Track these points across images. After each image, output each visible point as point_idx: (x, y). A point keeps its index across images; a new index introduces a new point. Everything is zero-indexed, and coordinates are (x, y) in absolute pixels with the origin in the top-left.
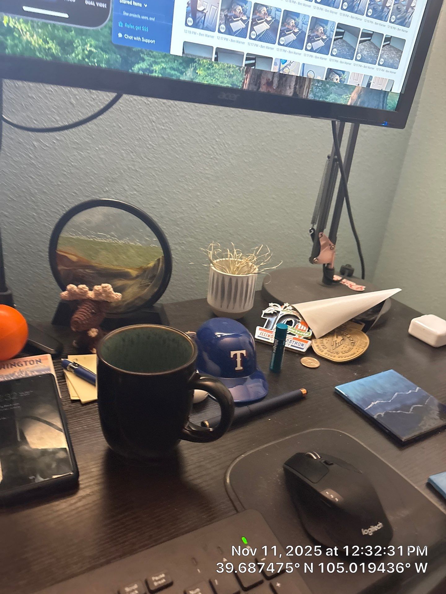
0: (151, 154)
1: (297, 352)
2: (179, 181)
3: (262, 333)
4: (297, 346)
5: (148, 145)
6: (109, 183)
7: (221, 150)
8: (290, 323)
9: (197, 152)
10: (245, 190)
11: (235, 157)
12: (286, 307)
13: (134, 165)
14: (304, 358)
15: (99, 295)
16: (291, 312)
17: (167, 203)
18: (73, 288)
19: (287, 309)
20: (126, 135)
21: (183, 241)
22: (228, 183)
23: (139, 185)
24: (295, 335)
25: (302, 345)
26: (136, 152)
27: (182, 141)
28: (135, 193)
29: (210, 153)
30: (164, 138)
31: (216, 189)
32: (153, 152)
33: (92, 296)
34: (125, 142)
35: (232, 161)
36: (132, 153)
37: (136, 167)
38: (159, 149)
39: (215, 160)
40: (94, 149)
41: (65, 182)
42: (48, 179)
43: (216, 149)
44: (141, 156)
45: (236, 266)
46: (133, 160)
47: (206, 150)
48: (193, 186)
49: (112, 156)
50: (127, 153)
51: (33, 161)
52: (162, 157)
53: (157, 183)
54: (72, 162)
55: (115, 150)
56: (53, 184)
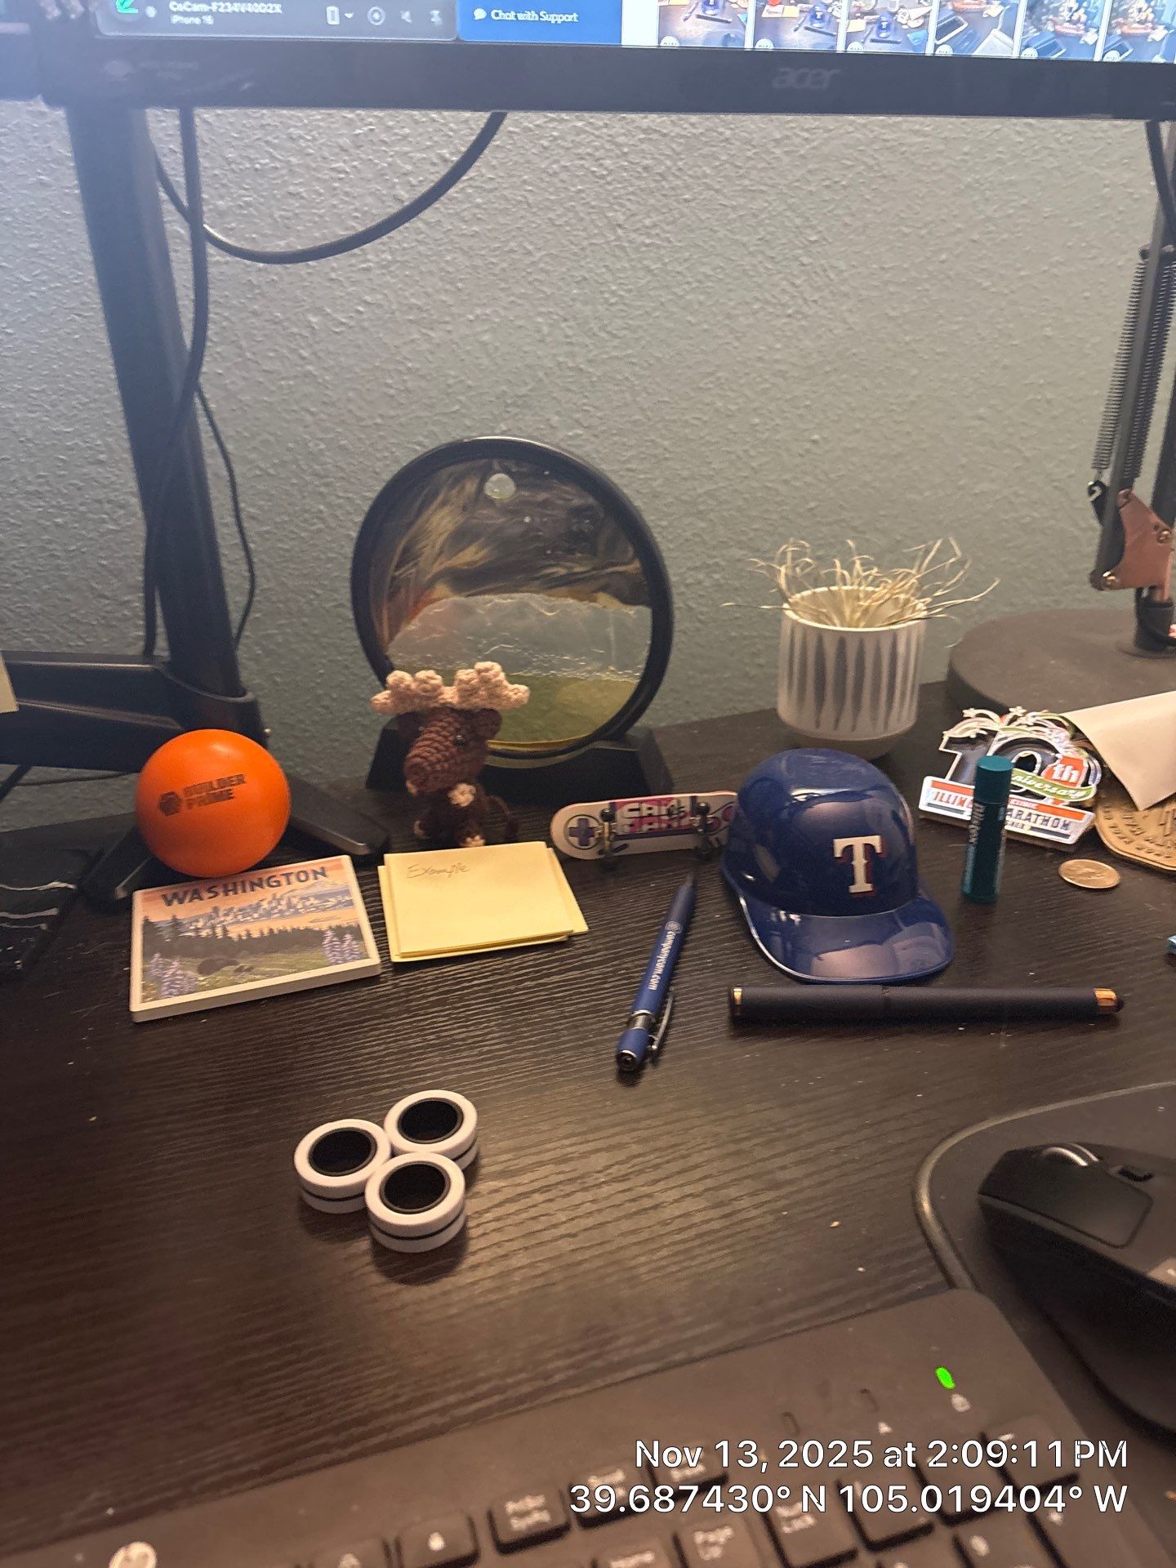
0: (618, 320)
1: (1049, 846)
2: (701, 388)
3: (940, 795)
4: (1049, 828)
5: (606, 295)
6: (509, 409)
7: (819, 289)
8: (1027, 764)
9: (747, 303)
10: (892, 401)
11: (860, 306)
12: (1015, 719)
13: (572, 355)
14: (1071, 864)
15: (471, 695)
16: (1030, 732)
17: (667, 456)
18: (402, 680)
19: (1020, 725)
20: (547, 272)
21: (717, 560)
22: (840, 384)
23: (585, 408)
24: (1043, 798)
25: (1066, 826)
26: (575, 319)
27: (704, 273)
28: (579, 432)
29: (784, 301)
30: (649, 271)
31: (808, 403)
32: (624, 314)
33: (452, 698)
34: (543, 292)
35: (851, 320)
36: (566, 320)
37: (579, 360)
38: (639, 303)
39: (798, 320)
40: (462, 319)
41: (393, 417)
42: (350, 411)
43: (801, 289)
44: (591, 329)
45: (861, 606)
46: (569, 340)
47: (774, 293)
48: (740, 401)
49: (511, 334)
50: (552, 322)
51: (310, 368)
52: (650, 325)
53: (638, 399)
54: (410, 360)
55: (517, 317)
56: (363, 423)
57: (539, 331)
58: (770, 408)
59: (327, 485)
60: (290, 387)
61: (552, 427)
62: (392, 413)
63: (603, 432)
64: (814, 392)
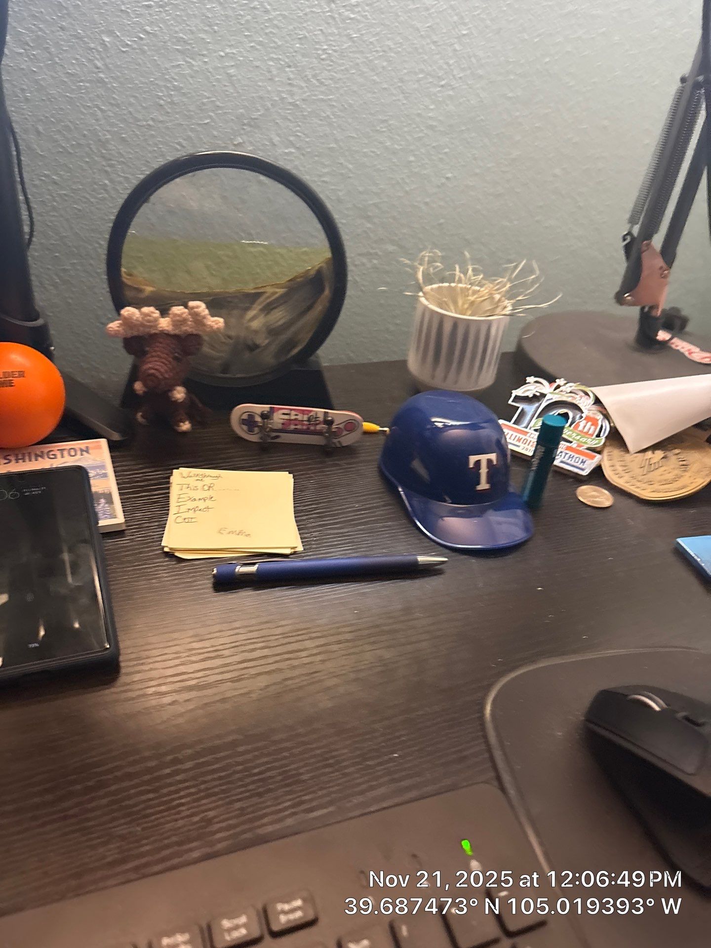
2: (378, 130)
4: (572, 463)
5: (320, 52)
6: (245, 127)
7: (463, 70)
8: (564, 417)
9: (416, 74)
11: (489, 86)
12: (558, 387)
13: (292, 94)
14: (584, 487)
15: (182, 325)
16: (567, 397)
17: (350, 175)
18: (131, 313)
19: (561, 391)
20: (279, 28)
21: (377, 251)
22: (469, 140)
23: (298, 134)
24: (571, 442)
26: (296, 66)
28: (293, 150)
29: (440, 75)
30: (351, 38)
31: (447, 150)
32: (330, 68)
33: (167, 327)
34: (276, 43)
35: (481, 96)
36: (289, 66)
37: (297, 98)
38: (342, 61)
39: (448, 90)
40: (216, 55)
41: (161, 122)
42: (130, 113)
43: (452, 67)
44: (306, 76)
45: (469, 300)
46: (290, 82)
47: (434, 68)
48: (403, 143)
49: (250, 72)
50: (280, 66)
51: (102, 75)
52: (348, 79)
53: (334, 132)
54: (176, 80)
55: (255, 59)
56: (138, 123)
57: (270, 72)
58: (423, 151)
59: (111, 166)
60: (86, 88)
61: (275, 145)
62: (161, 119)
63: (309, 152)
64: (452, 143)
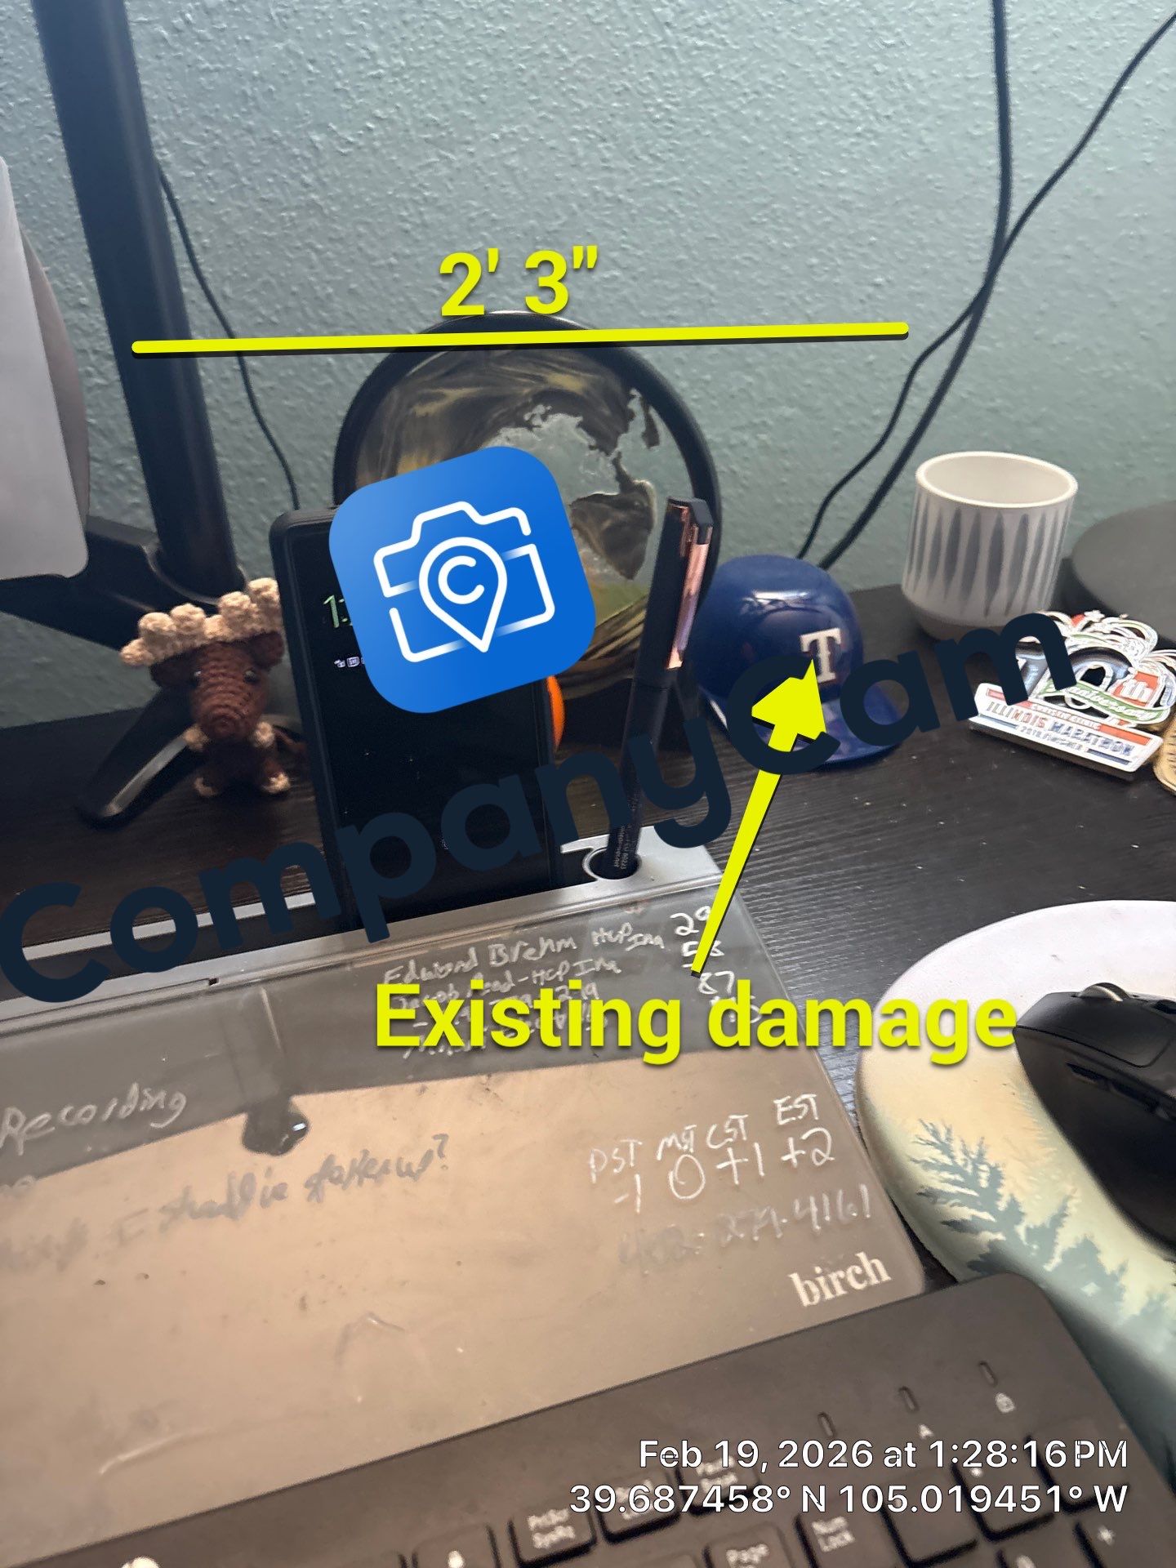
0: (662, 140)
2: (753, 223)
5: (651, 110)
7: (893, 103)
9: (812, 120)
10: (969, 236)
11: (939, 123)
13: (610, 183)
15: (245, 622)
20: (583, 81)
21: (766, 419)
22: (910, 216)
23: (624, 246)
26: (614, 138)
28: (617, 273)
29: (853, 117)
30: (700, 79)
31: (873, 239)
32: (669, 133)
33: (221, 630)
34: (579, 106)
35: (928, 139)
36: (604, 140)
37: (618, 188)
38: (688, 119)
39: (869, 140)
40: (486, 139)
41: (407, 257)
42: (360, 249)
43: (874, 102)
44: (632, 151)
46: (606, 165)
47: (842, 107)
48: (796, 237)
49: (541, 158)
50: (587, 142)
51: (314, 196)
52: (698, 145)
53: (683, 235)
54: (425, 188)
55: (549, 137)
56: (374, 264)
57: (573, 154)
58: (832, 246)
60: (292, 219)
62: (407, 251)
63: (643, 273)
64: (880, 226)
